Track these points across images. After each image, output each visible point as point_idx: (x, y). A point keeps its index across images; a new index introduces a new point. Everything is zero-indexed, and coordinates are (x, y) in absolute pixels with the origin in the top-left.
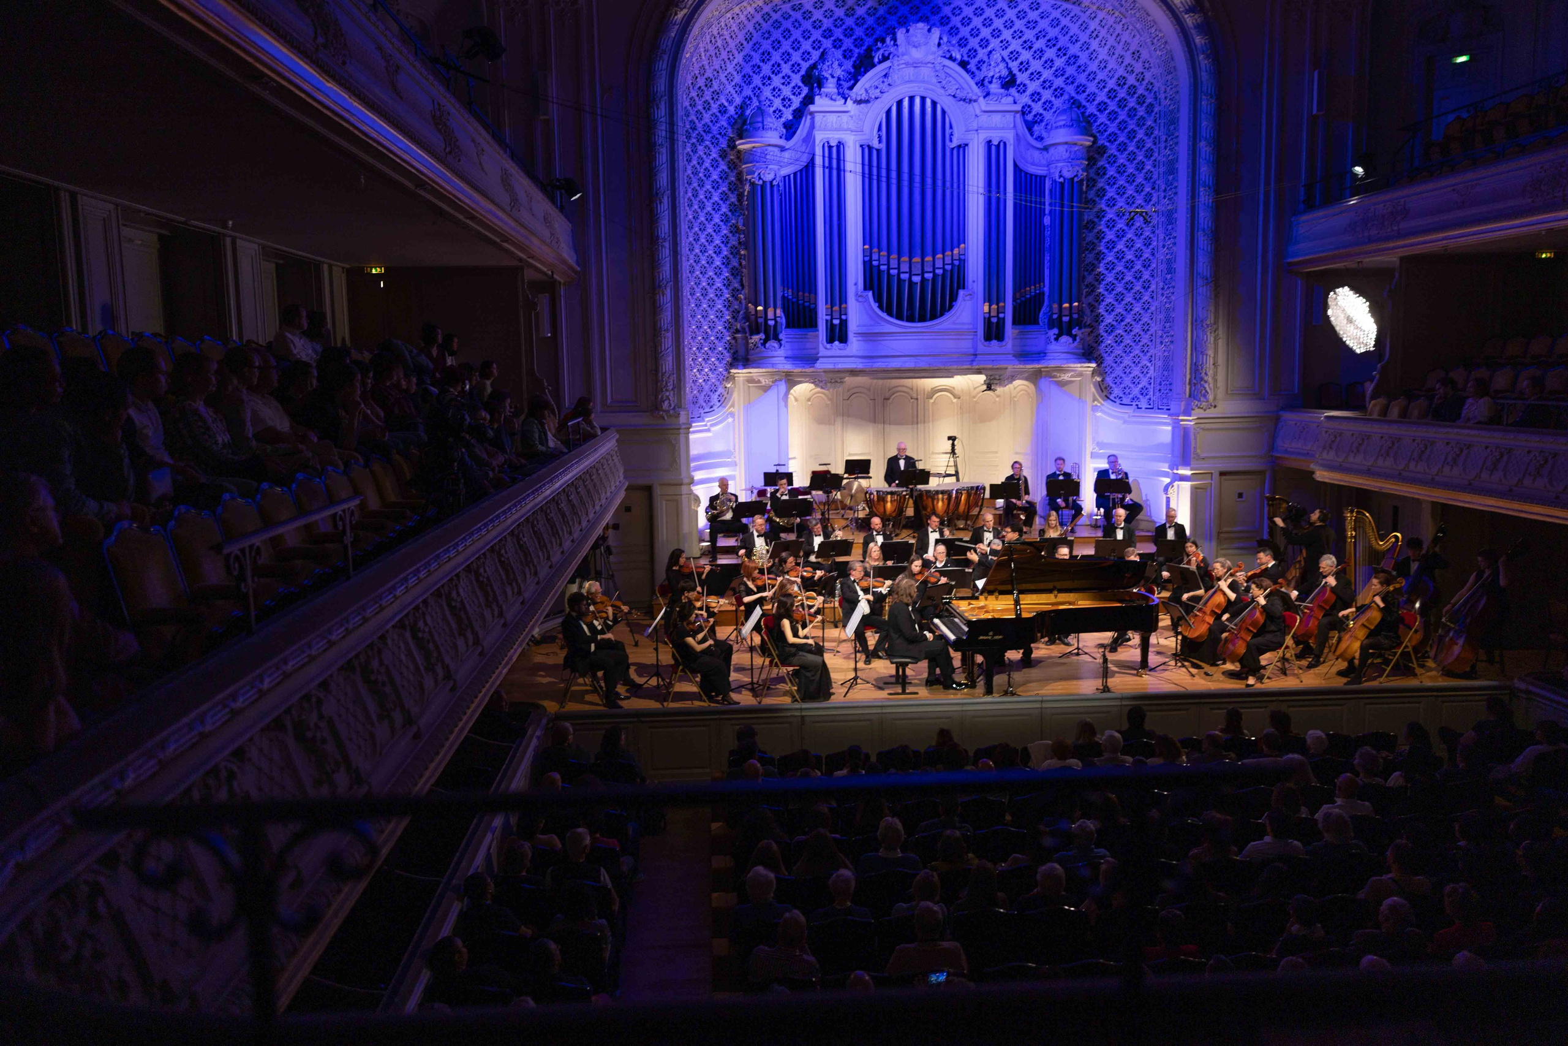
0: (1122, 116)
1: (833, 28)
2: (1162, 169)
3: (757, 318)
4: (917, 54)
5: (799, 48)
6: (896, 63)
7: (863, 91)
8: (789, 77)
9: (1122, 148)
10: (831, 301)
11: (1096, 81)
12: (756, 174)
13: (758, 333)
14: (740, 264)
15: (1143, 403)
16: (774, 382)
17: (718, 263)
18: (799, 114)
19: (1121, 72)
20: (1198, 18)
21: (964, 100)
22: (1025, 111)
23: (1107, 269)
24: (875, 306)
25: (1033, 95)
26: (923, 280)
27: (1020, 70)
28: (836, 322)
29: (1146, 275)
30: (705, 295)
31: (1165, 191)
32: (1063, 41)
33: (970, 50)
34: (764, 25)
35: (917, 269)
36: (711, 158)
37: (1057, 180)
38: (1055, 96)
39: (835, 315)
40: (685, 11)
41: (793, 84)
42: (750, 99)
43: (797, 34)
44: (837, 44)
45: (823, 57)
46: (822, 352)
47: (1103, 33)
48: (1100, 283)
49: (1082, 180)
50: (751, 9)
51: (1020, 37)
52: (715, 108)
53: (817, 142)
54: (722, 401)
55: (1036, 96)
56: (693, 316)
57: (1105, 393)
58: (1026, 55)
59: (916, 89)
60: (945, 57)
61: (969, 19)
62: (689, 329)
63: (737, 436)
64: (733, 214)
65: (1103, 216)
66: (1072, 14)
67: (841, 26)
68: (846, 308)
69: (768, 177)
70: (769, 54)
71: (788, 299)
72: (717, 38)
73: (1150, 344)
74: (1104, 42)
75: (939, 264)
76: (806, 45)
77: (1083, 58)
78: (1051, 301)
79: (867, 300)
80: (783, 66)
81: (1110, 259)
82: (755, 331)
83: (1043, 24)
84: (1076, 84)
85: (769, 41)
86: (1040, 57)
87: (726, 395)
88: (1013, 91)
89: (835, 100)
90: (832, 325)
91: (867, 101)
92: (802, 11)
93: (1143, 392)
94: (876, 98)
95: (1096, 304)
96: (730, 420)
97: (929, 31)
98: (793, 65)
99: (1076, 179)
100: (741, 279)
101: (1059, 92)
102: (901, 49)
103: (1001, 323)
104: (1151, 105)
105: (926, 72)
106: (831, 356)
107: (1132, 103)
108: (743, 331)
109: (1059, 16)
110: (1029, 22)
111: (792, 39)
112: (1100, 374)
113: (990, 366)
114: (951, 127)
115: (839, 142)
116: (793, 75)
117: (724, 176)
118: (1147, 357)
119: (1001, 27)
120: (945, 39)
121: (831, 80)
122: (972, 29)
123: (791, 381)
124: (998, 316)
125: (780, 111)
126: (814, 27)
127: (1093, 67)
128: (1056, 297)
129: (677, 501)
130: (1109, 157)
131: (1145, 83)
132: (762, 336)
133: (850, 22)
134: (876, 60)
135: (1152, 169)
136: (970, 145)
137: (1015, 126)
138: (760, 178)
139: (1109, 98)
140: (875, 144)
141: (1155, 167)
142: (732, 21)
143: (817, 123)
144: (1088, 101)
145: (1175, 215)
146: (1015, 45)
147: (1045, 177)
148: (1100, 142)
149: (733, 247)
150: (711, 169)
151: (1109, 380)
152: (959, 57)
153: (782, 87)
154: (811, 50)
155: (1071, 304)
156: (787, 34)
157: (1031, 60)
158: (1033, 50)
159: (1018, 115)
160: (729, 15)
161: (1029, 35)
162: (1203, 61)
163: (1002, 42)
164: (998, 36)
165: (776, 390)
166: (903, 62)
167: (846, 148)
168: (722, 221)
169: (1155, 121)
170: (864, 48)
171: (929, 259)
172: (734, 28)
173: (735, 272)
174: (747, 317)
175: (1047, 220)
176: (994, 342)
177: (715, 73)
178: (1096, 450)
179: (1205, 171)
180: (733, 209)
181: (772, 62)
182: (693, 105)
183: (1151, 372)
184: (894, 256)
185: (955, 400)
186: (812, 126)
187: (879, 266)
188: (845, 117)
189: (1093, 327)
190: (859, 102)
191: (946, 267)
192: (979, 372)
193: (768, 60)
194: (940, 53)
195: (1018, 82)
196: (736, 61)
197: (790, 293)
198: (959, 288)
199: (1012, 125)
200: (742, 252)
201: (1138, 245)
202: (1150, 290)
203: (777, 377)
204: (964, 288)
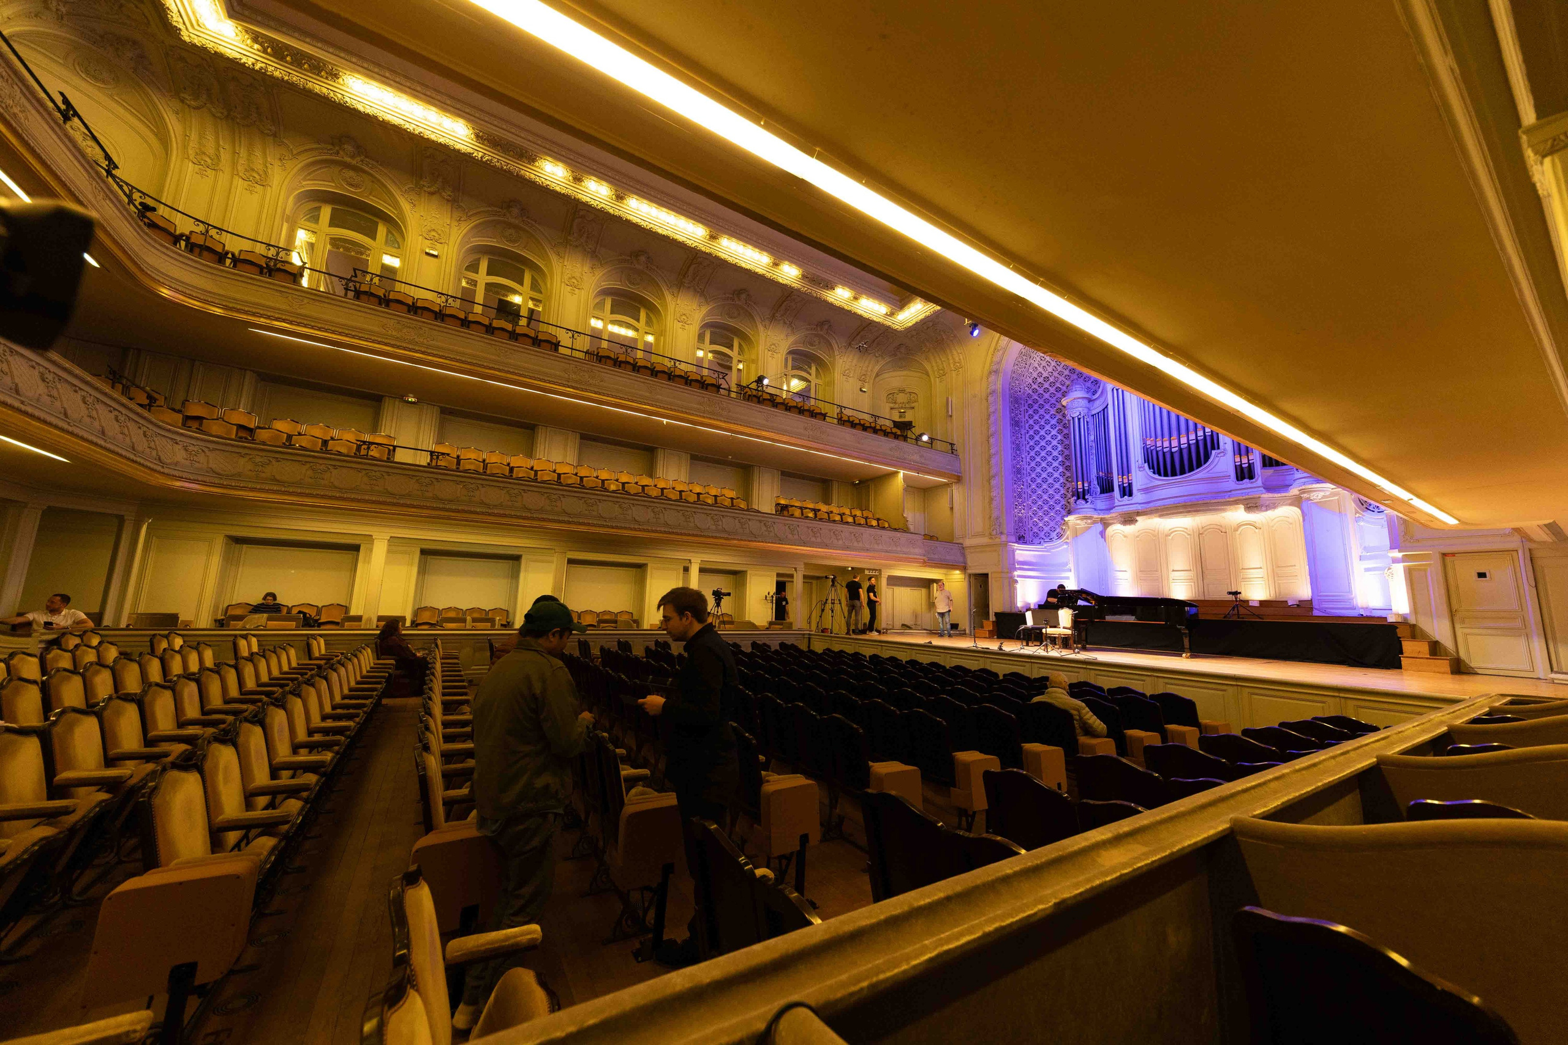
3: (1075, 489)
10: (1121, 473)
16: (1092, 524)
24: (1149, 472)
26: (1181, 450)
28: (1125, 485)
35: (1175, 443)
39: (1126, 481)
46: (1117, 503)
54: (1060, 536)
56: (1034, 491)
57: (1365, 506)
63: (1070, 555)
68: (1131, 475)
71: (1102, 478)
75: (1192, 437)
79: (1144, 469)
82: (1073, 496)
87: (1062, 532)
90: (1124, 487)
96: (1065, 546)
103: (1252, 466)
106: (1123, 505)
108: (1071, 498)
113: (1243, 497)
123: (1104, 524)
124: (1248, 463)
132: (1075, 498)
165: (1095, 529)
171: (1184, 435)
173: (1068, 468)
174: (1072, 490)
176: (1245, 481)
178: (1364, 553)
184: (1159, 438)
185: (1257, 531)
187: (1150, 447)
192: (1236, 502)
197: (1103, 474)
198: (1213, 448)
203: (1089, 521)
204: (1218, 448)
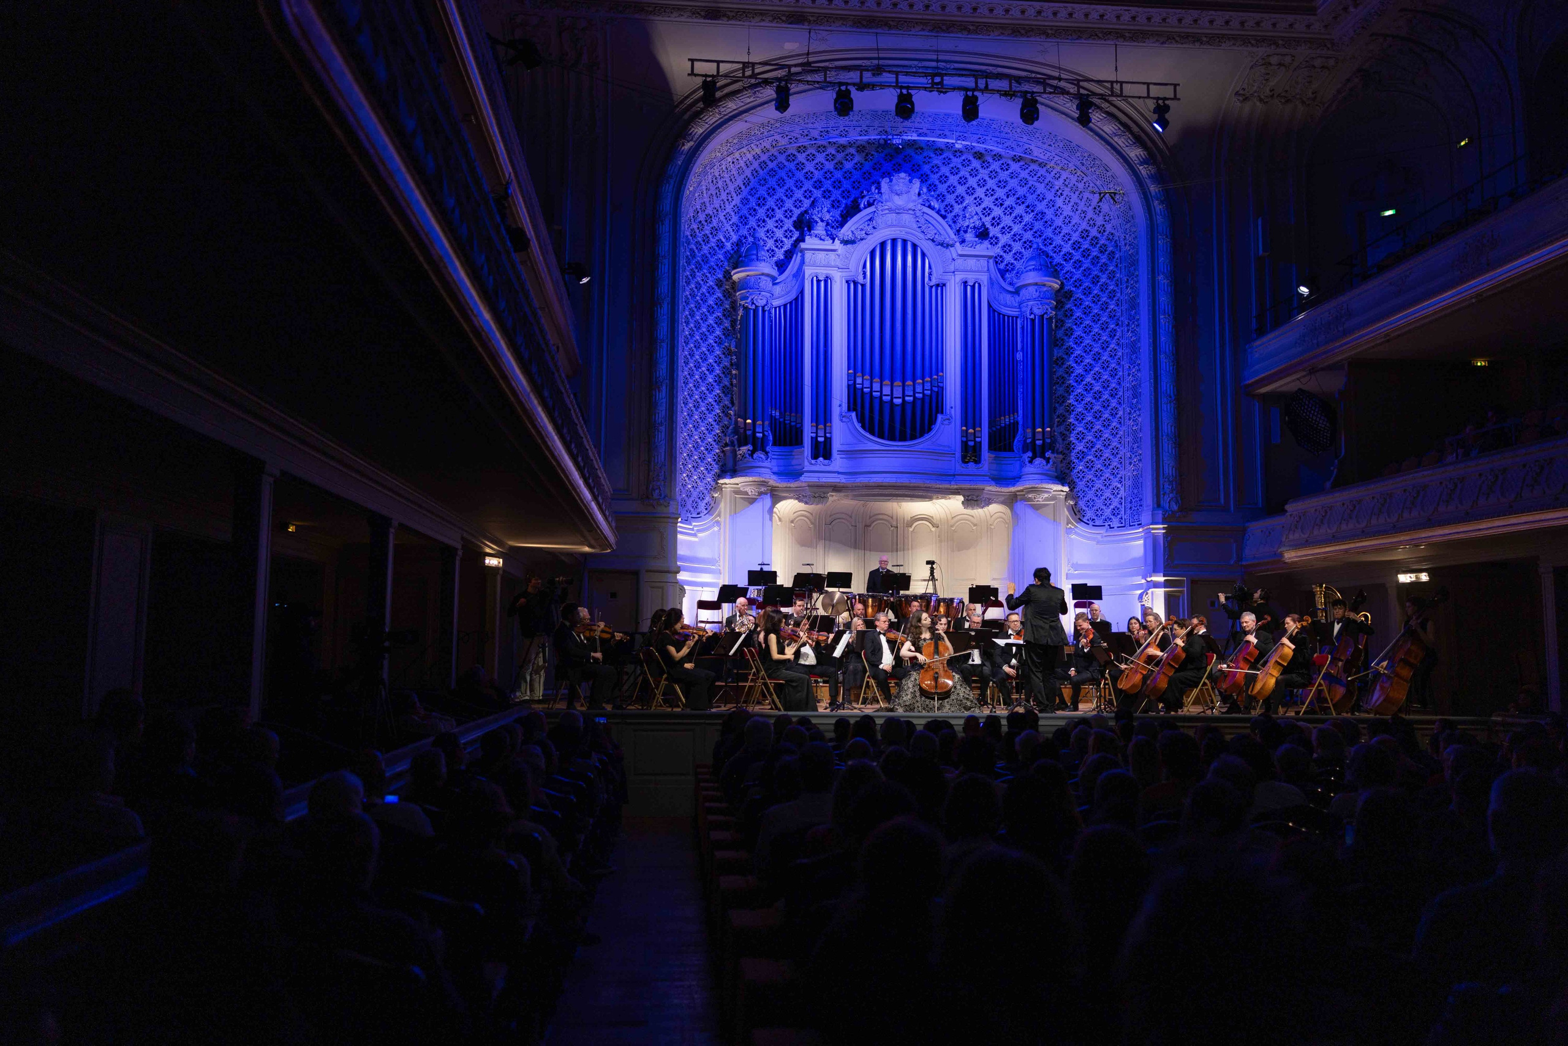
0: (1087, 264)
1: (823, 180)
2: (1125, 307)
3: (745, 430)
4: (899, 201)
5: (791, 196)
6: (880, 208)
7: (850, 233)
8: (782, 221)
9: (1087, 292)
10: (816, 419)
11: (1062, 234)
12: (750, 299)
13: (746, 444)
14: (732, 384)
15: (1115, 523)
16: (761, 494)
17: (711, 380)
18: (789, 255)
19: (1084, 225)
20: (1152, 169)
21: (942, 244)
22: (998, 260)
23: (1077, 401)
24: (858, 426)
25: (1004, 246)
26: (904, 402)
27: (992, 225)
28: (821, 439)
29: (1114, 403)
30: (697, 407)
31: (1128, 325)
32: (1031, 199)
33: (947, 206)
34: (761, 172)
35: (898, 392)
36: (708, 285)
37: (1029, 317)
38: (1025, 248)
39: (821, 433)
40: (692, 143)
41: (785, 228)
42: (746, 238)
43: (790, 183)
44: (826, 194)
45: (813, 205)
46: (807, 467)
47: (1067, 191)
48: (1070, 414)
49: (1051, 318)
50: (750, 156)
51: (992, 195)
52: (713, 242)
53: (806, 277)
54: (710, 509)
55: (1007, 248)
56: (685, 425)
57: (1078, 516)
58: (997, 211)
59: (898, 232)
60: (924, 205)
61: (946, 177)
62: (682, 436)
63: (722, 545)
64: (726, 337)
65: (1072, 353)
66: (1039, 175)
67: (831, 178)
68: (831, 427)
69: (761, 303)
70: (764, 199)
71: (776, 419)
72: (718, 179)
73: (1119, 466)
74: (1068, 199)
75: (919, 389)
76: (799, 194)
77: (1049, 214)
78: (1025, 427)
79: (851, 420)
80: (778, 211)
81: (1079, 391)
82: (743, 443)
83: (1013, 183)
84: (1044, 237)
85: (765, 188)
86: (1011, 213)
87: (712, 505)
88: (986, 243)
89: (823, 240)
90: (817, 442)
91: (853, 242)
92: (795, 162)
93: (1115, 512)
94: (862, 239)
95: (1067, 433)
96: (716, 529)
97: (910, 181)
98: (786, 211)
99: (1045, 316)
100: (732, 398)
101: (1028, 245)
102: (885, 197)
103: (978, 446)
104: (1113, 252)
105: (907, 218)
106: (816, 471)
107: (1095, 252)
108: (732, 444)
109: (1027, 176)
110: (1000, 182)
111: (785, 188)
112: (1073, 498)
113: (967, 486)
114: (930, 268)
115: (827, 277)
116: (785, 220)
117: (719, 303)
118: (1117, 479)
119: (975, 186)
120: (925, 190)
121: (820, 223)
122: (949, 187)
123: (776, 497)
124: (975, 441)
125: (773, 251)
126: (806, 178)
127: (1059, 222)
128: (1030, 424)
129: (662, 588)
130: (1076, 300)
131: (1106, 234)
132: (750, 447)
133: (838, 175)
134: (862, 206)
135: (1116, 308)
136: (948, 285)
137: (988, 270)
138: (753, 303)
139: (1074, 249)
140: (860, 279)
141: (1118, 305)
142: (732, 165)
143: (807, 260)
144: (1055, 252)
145: (1139, 344)
146: (988, 202)
147: (1017, 317)
148: (1066, 288)
149: (725, 367)
150: (707, 294)
151: (1082, 504)
152: (937, 206)
153: (775, 229)
154: (802, 198)
155: (1043, 429)
156: (781, 182)
157: (1002, 215)
158: (1004, 206)
159: (991, 261)
160: (729, 159)
161: (1000, 193)
162: (1158, 206)
163: (975, 199)
164: (972, 194)
165: (761, 503)
166: (886, 207)
167: (833, 283)
168: (716, 342)
169: (1117, 265)
170: (851, 199)
171: (909, 383)
172: (734, 172)
173: (726, 391)
174: (736, 431)
175: (1019, 356)
176: (971, 464)
177: (715, 211)
178: (1072, 571)
179: (1164, 300)
180: (727, 333)
181: (767, 207)
182: (694, 236)
183: (1122, 493)
184: (877, 380)
185: (933, 529)
186: (803, 262)
187: (862, 389)
188: (832, 255)
189: (1065, 454)
190: (845, 242)
191: (925, 392)
192: (956, 492)
193: (763, 204)
194: (921, 201)
195: (991, 235)
196: (734, 203)
197: (778, 414)
198: (937, 412)
199: (986, 269)
200: (734, 372)
201: (1106, 377)
202: (1118, 416)
203: (763, 489)
204: (942, 413)
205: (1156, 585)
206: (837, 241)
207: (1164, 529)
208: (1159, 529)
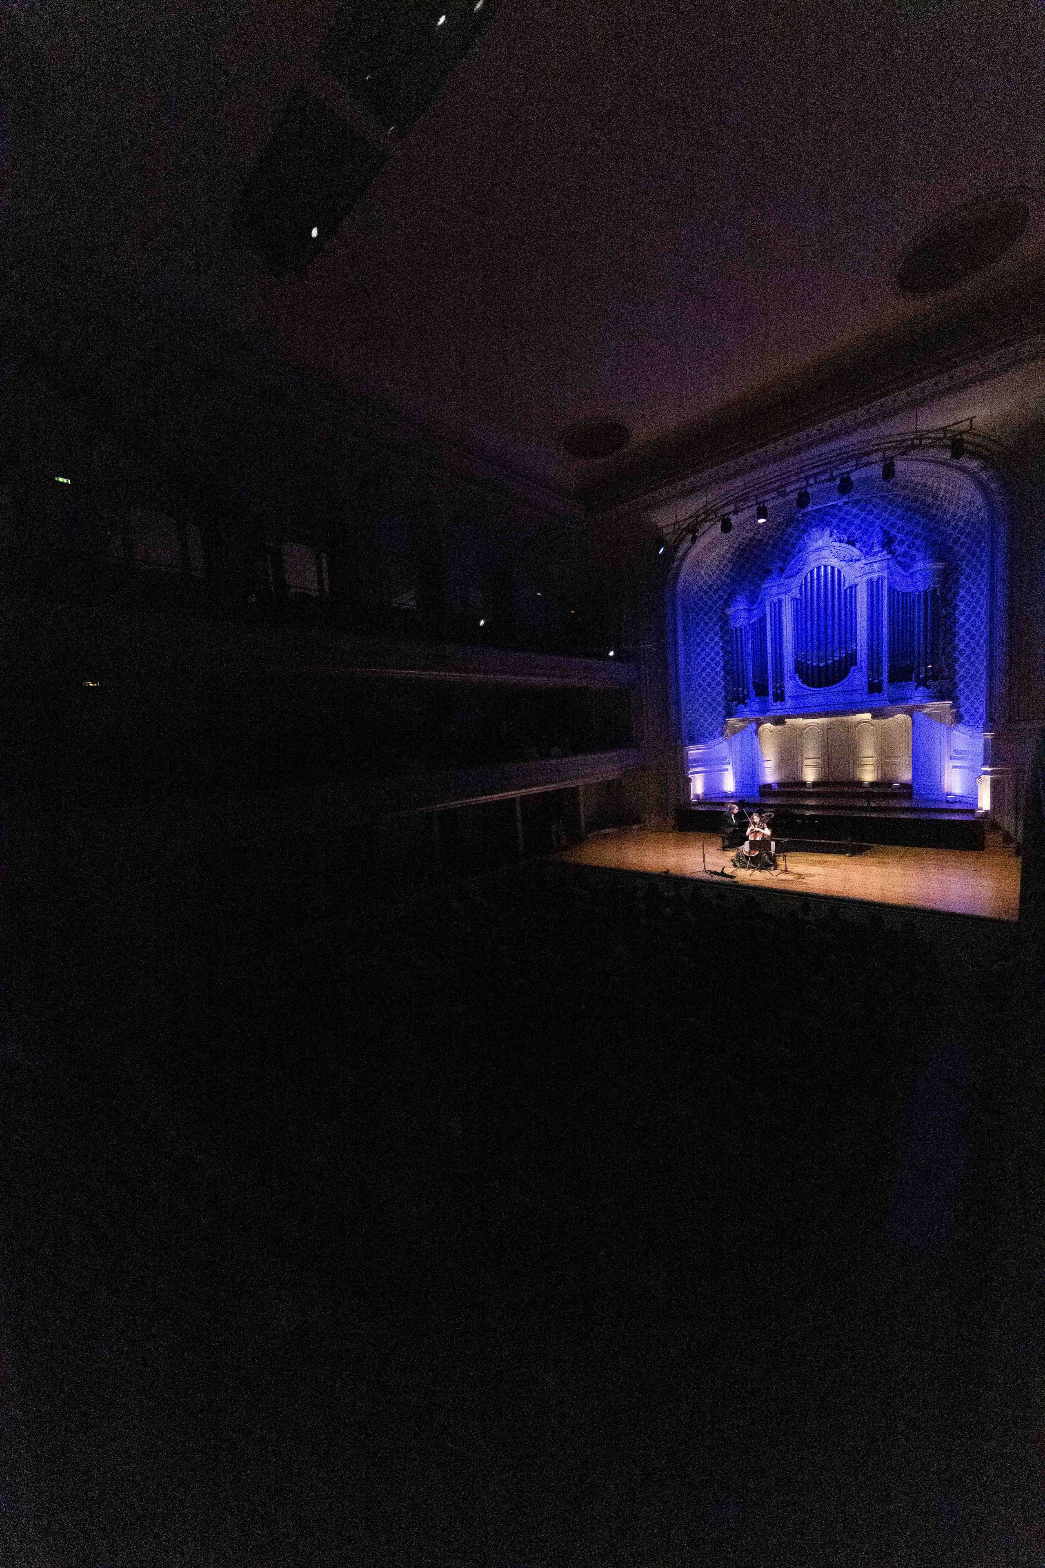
4: (819, 544)
6: (807, 552)
9: (969, 563)
10: (775, 681)
14: (731, 669)
16: (748, 724)
17: (718, 670)
18: (759, 592)
19: (965, 516)
20: (993, 471)
21: (851, 561)
22: (902, 556)
24: (800, 682)
26: (827, 665)
28: (779, 691)
30: (709, 685)
32: (924, 508)
34: (737, 552)
35: (822, 659)
39: (779, 688)
46: (773, 706)
48: (956, 651)
49: (936, 590)
53: (767, 603)
54: (721, 735)
57: (958, 720)
59: (822, 562)
60: (836, 541)
61: (858, 514)
64: (725, 646)
66: (925, 491)
68: (784, 683)
69: (738, 626)
71: (756, 683)
75: (838, 654)
79: (795, 678)
81: (962, 635)
82: (734, 700)
83: (908, 502)
87: (723, 731)
89: (776, 579)
90: (777, 693)
91: (792, 576)
94: (797, 573)
95: (953, 664)
96: (726, 743)
97: (822, 530)
98: (758, 567)
100: (731, 676)
101: (925, 539)
102: (808, 544)
103: (880, 683)
105: (825, 552)
106: (777, 709)
108: (730, 700)
109: (917, 495)
112: (955, 708)
113: (872, 707)
114: (844, 578)
115: (780, 600)
117: (721, 628)
118: (983, 695)
119: (880, 513)
120: (835, 531)
121: (775, 569)
123: (758, 724)
124: (878, 679)
128: (916, 664)
132: (736, 702)
134: (796, 553)
135: (985, 573)
136: (858, 585)
137: (888, 568)
140: (798, 596)
143: (766, 594)
149: (727, 661)
151: (962, 710)
152: (845, 538)
157: (904, 525)
158: (905, 519)
159: (890, 561)
160: (713, 554)
161: (900, 511)
162: (998, 497)
163: (883, 520)
164: (879, 518)
165: (751, 727)
166: (811, 550)
167: (783, 602)
171: (830, 652)
173: (728, 673)
174: (729, 694)
176: (875, 694)
179: (1001, 570)
181: (746, 568)
184: (809, 654)
186: (764, 596)
187: (802, 660)
188: (782, 587)
189: (952, 679)
190: (789, 577)
191: (843, 655)
192: (864, 712)
194: (833, 539)
197: (756, 680)
198: (852, 665)
199: (886, 567)
200: (731, 663)
201: (978, 623)
203: (749, 721)
204: (856, 664)
205: (986, 773)
206: (782, 579)
207: (992, 735)
208: (989, 736)
